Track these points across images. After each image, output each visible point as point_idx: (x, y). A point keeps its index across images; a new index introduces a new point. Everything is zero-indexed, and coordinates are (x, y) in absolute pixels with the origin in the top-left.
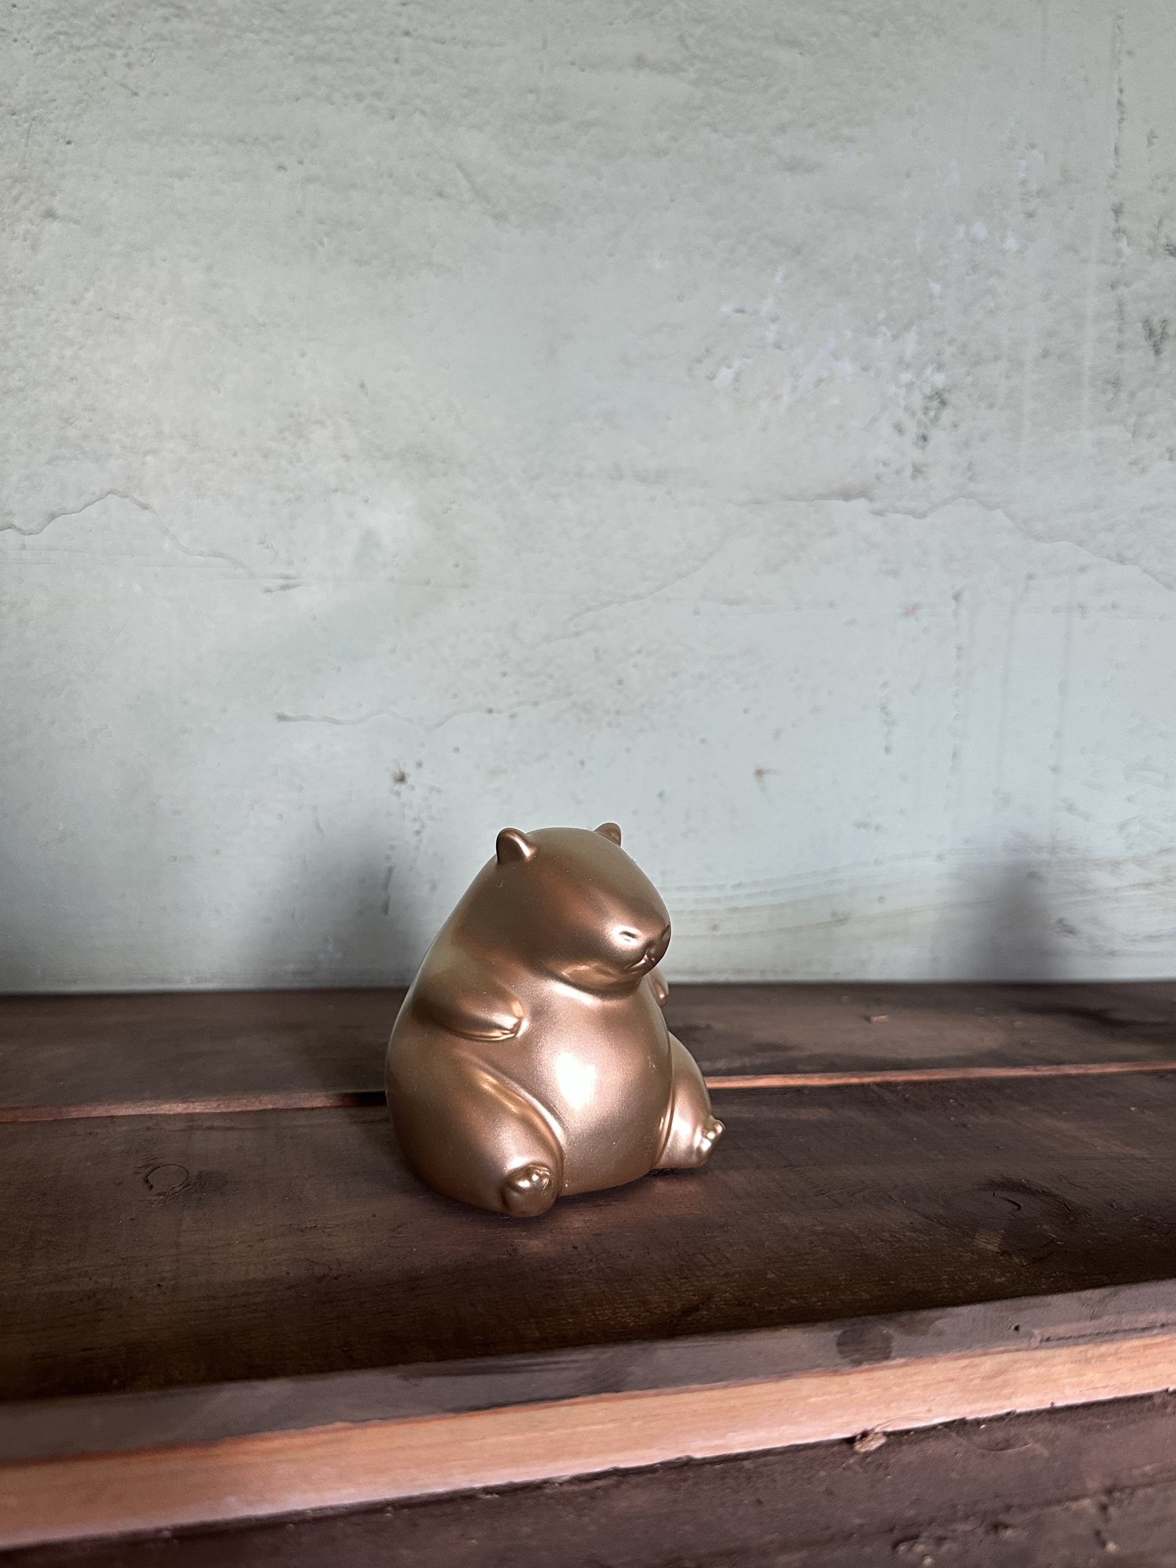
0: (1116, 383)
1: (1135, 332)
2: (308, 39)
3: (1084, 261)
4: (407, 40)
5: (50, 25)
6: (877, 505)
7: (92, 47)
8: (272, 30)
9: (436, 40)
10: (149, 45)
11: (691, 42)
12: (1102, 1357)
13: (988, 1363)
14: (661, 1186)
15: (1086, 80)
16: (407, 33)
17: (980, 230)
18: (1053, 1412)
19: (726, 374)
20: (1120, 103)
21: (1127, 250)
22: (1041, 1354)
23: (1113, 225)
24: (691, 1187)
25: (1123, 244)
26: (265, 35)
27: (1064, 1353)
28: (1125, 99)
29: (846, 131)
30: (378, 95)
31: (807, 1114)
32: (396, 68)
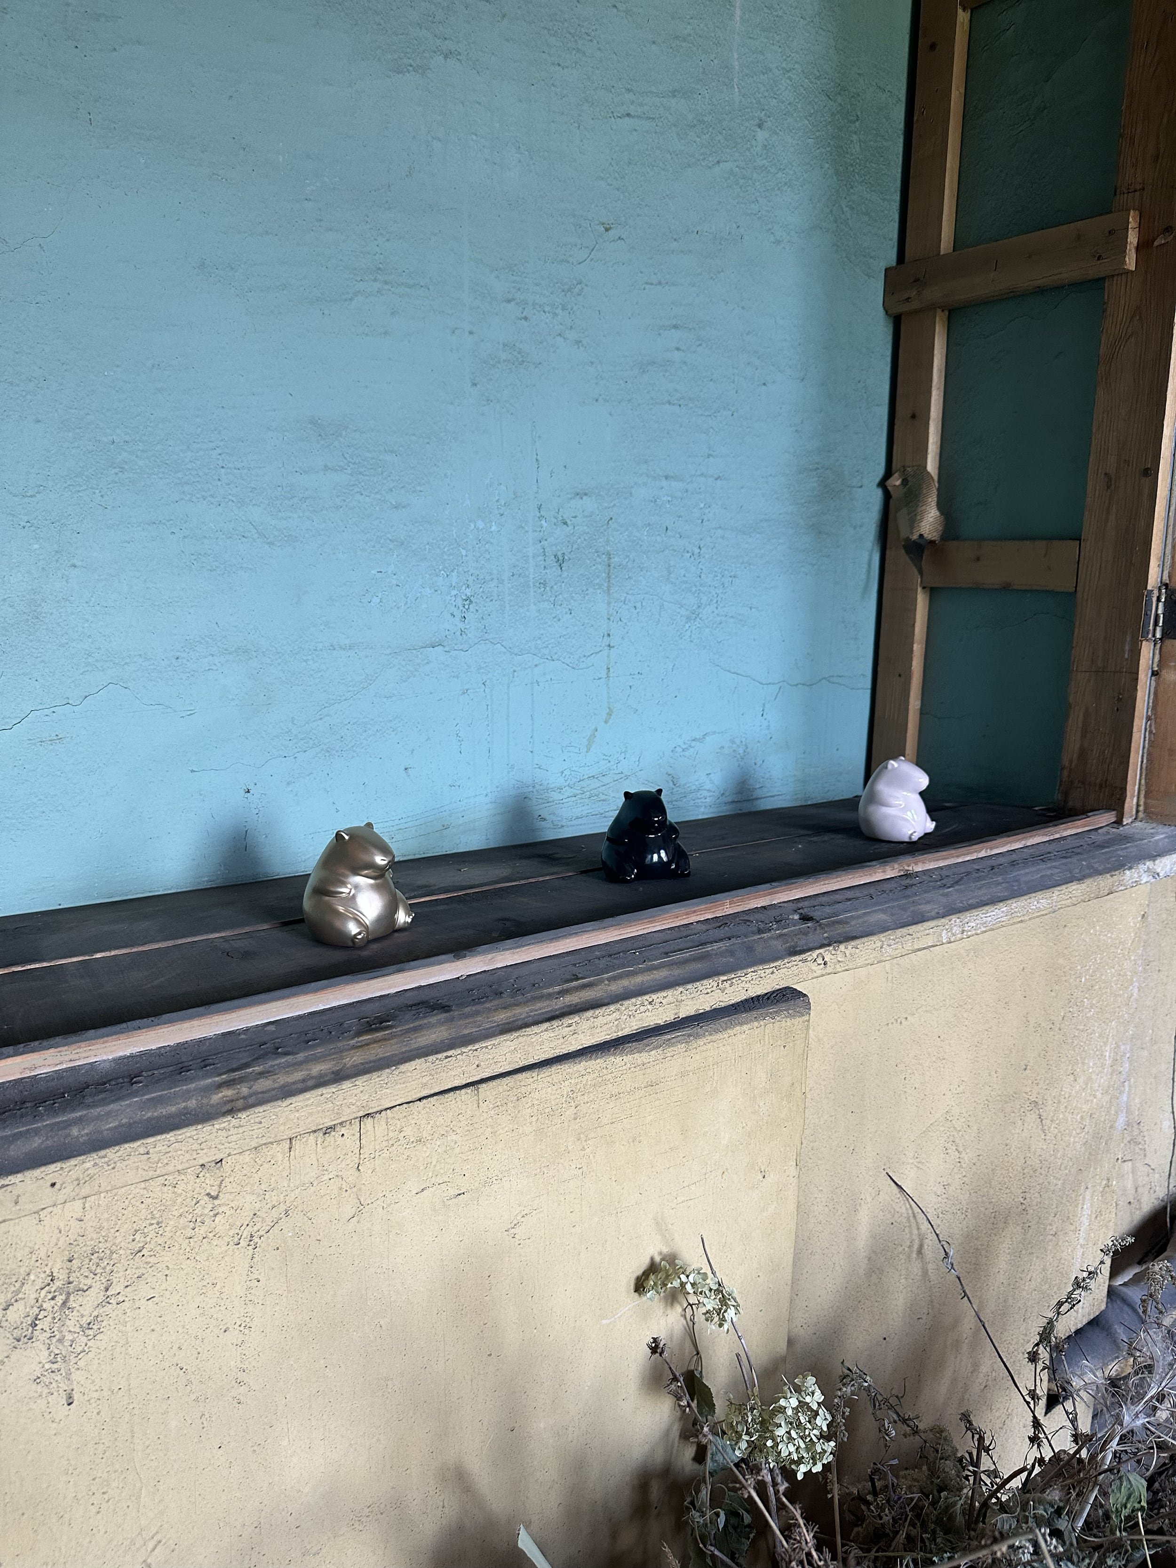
0: (545, 585)
1: (551, 560)
2: (180, 475)
3: (527, 532)
4: (223, 470)
5: (66, 482)
6: (447, 649)
7: (84, 490)
8: (163, 473)
9: (235, 469)
10: (109, 486)
11: (347, 456)
12: (518, 952)
13: (490, 956)
14: (396, 935)
15: (521, 452)
16: (223, 467)
17: (480, 524)
18: (507, 966)
19: (376, 600)
20: (537, 460)
21: (545, 525)
22: (502, 953)
23: (538, 515)
24: (406, 933)
25: (543, 522)
26: (161, 475)
27: (508, 952)
28: (539, 457)
29: (418, 488)
30: (212, 496)
31: (440, 908)
32: (219, 483)
